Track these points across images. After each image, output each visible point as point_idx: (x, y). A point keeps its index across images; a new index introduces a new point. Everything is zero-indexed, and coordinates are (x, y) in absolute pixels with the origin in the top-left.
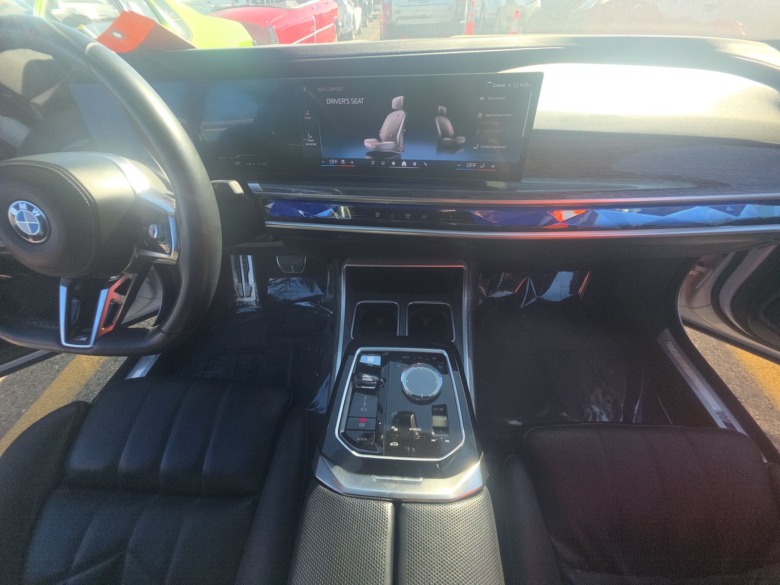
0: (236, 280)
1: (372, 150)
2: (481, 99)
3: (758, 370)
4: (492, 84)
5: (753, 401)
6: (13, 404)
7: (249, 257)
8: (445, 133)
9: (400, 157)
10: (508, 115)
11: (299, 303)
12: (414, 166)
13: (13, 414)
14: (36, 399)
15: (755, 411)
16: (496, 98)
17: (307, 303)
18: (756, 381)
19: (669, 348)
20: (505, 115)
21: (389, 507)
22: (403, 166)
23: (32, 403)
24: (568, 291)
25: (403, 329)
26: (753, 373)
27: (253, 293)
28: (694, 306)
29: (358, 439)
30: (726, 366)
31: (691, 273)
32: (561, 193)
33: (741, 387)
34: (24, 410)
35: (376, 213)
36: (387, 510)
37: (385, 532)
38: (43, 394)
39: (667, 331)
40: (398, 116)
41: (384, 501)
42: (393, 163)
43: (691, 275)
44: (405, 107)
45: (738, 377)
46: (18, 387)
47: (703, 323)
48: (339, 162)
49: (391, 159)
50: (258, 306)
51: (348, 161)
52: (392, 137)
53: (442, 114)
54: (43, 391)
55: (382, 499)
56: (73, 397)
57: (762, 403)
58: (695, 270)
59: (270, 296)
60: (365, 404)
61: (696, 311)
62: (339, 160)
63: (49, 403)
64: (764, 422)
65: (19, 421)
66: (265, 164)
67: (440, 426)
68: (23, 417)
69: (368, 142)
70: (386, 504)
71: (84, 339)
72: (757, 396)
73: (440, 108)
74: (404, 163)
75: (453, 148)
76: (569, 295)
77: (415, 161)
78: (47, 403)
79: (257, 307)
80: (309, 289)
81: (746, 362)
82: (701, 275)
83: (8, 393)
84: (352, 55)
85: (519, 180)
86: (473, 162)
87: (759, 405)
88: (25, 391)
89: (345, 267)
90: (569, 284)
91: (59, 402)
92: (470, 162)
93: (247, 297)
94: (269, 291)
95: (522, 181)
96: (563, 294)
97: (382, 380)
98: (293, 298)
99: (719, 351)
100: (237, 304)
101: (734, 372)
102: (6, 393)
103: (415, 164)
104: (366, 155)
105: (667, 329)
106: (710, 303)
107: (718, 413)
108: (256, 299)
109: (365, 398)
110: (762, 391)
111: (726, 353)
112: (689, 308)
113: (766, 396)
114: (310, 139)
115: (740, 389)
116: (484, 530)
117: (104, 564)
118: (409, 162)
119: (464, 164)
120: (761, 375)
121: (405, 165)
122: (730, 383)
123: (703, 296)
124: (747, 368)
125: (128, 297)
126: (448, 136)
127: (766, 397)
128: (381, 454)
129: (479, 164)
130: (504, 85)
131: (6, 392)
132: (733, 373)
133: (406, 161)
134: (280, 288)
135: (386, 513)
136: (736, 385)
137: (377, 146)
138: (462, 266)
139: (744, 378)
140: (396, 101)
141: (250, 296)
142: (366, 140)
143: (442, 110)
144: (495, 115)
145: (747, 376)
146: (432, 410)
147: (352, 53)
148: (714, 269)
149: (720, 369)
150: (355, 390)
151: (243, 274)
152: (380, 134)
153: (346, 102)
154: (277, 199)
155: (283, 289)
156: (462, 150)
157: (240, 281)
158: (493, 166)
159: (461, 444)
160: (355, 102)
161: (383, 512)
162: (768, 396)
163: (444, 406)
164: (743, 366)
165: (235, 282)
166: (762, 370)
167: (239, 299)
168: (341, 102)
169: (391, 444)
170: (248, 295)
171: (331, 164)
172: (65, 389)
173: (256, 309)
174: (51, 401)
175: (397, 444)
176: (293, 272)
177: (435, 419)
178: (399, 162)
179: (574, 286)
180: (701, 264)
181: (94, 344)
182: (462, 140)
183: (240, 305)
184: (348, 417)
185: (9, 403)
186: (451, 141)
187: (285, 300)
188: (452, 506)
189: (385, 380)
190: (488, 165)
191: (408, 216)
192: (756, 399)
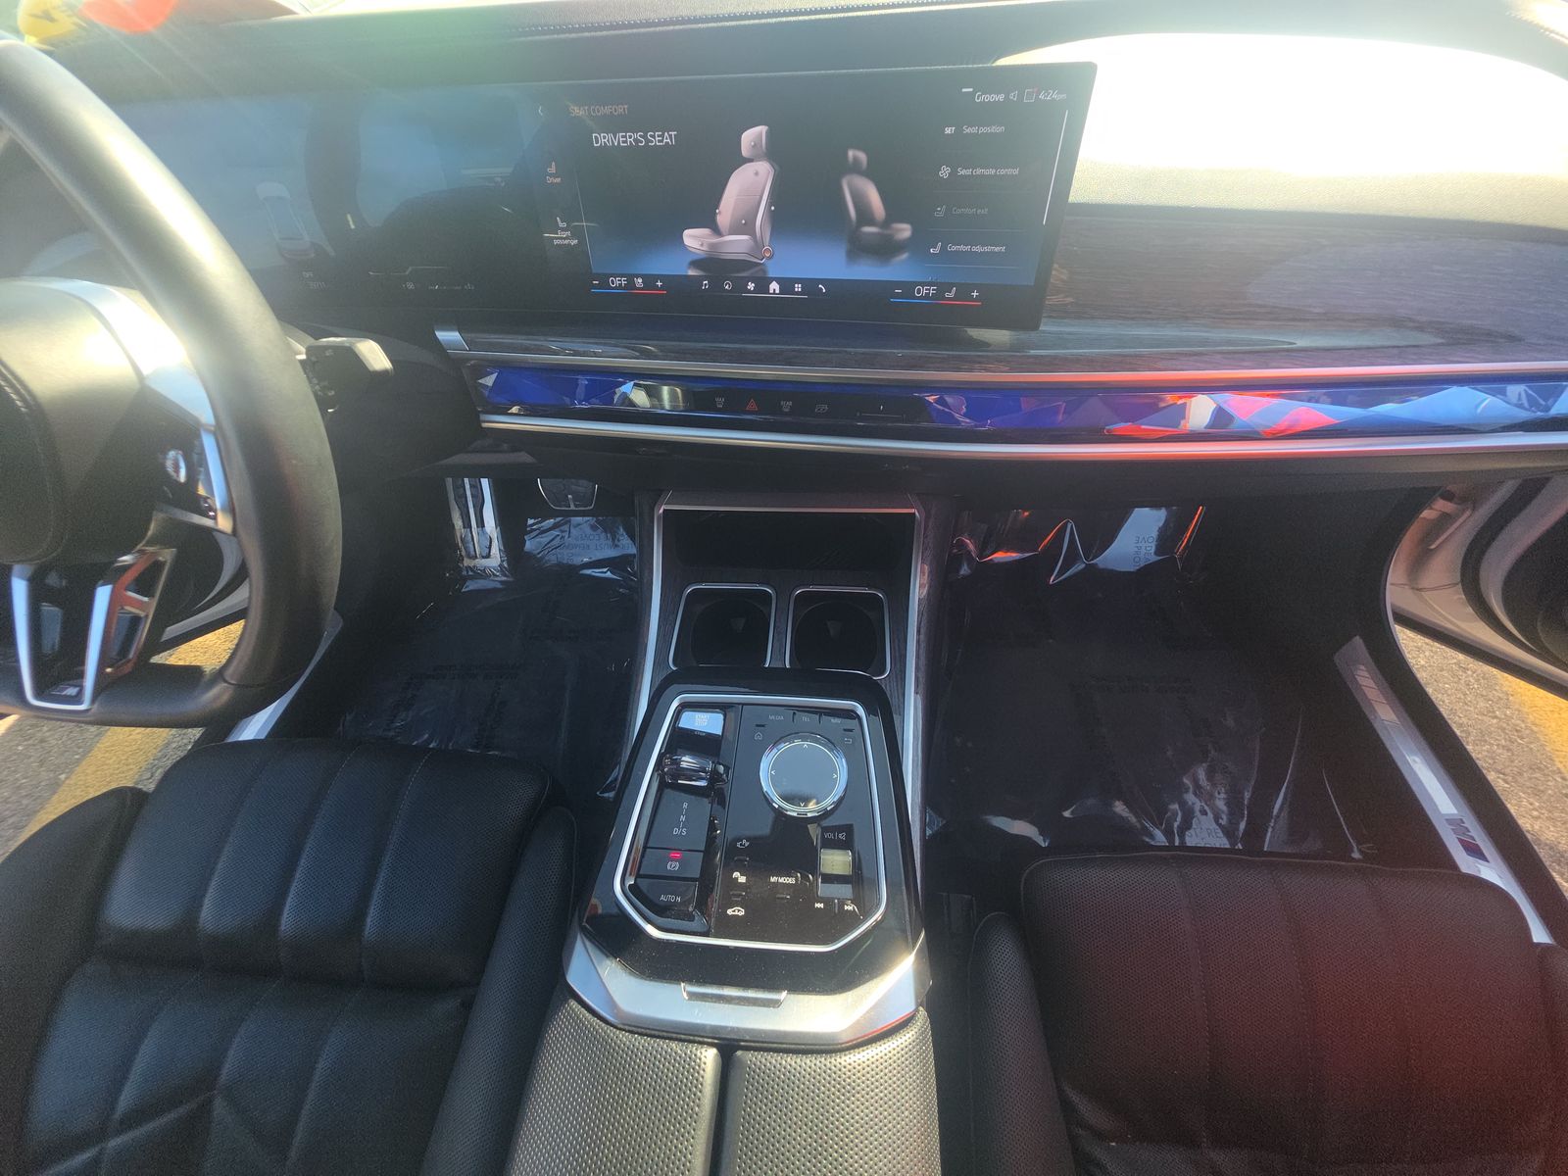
0: (458, 523)
1: (702, 255)
2: (948, 131)
3: (1549, 714)
4: (974, 93)
5: (1530, 779)
6: (42, 763)
7: (485, 482)
8: (865, 216)
9: (765, 272)
10: (1009, 171)
11: (588, 572)
12: (798, 293)
13: (43, 784)
14: (84, 755)
15: (1531, 800)
16: (983, 130)
17: (605, 570)
18: (1542, 738)
19: (1358, 678)
20: (1003, 172)
21: (709, 1057)
22: (772, 291)
23: (78, 761)
24: (1153, 551)
25: (778, 653)
26: (1537, 721)
27: (495, 550)
28: (1426, 586)
29: (662, 898)
30: (1482, 704)
31: (1426, 514)
32: (1131, 356)
33: (1509, 750)
34: (63, 777)
35: (717, 399)
36: (703, 1065)
37: (694, 1116)
38: (98, 745)
39: (1358, 640)
40: (757, 174)
41: (700, 1043)
42: (751, 286)
43: (1424, 518)
44: (772, 152)
45: (1503, 729)
46: (49, 730)
47: (1438, 622)
48: (631, 285)
49: (745, 277)
50: (505, 575)
51: (650, 280)
52: (745, 226)
53: (855, 169)
54: (97, 738)
55: (697, 1039)
56: (154, 751)
57: (1550, 783)
58: (1431, 509)
59: (530, 555)
60: (683, 818)
61: (1426, 595)
62: (631, 278)
63: (111, 761)
64: (1548, 823)
65: (55, 798)
66: (468, 286)
67: (835, 872)
68: (62, 788)
69: (690, 236)
70: (703, 1050)
71: (72, 691)
72: (1539, 768)
73: (851, 153)
74: (774, 287)
75: (884, 249)
76: (1154, 558)
77: (798, 281)
78: (108, 762)
79: (504, 579)
80: (610, 542)
81: (1526, 698)
82: (1445, 519)
83: (30, 742)
84: (653, 22)
85: (1036, 327)
86: (930, 284)
87: (1542, 788)
88: (64, 738)
89: (661, 511)
90: (1155, 534)
91: (130, 761)
92: (923, 284)
93: (483, 557)
94: (529, 546)
95: (1042, 328)
96: (1142, 556)
97: (721, 769)
98: (577, 561)
99: (1469, 672)
100: (464, 573)
101: (1496, 717)
102: (26, 743)
103: (798, 288)
104: (689, 268)
105: (1358, 637)
106: (1459, 579)
107: (1450, 821)
108: (502, 561)
109: (685, 805)
110: (1551, 759)
111: (1483, 678)
112: (1413, 588)
113: (1558, 769)
114: (563, 230)
115: (1506, 754)
116: (907, 1113)
117: (172, 1116)
118: (786, 284)
119: (909, 287)
120: (1553, 725)
121: (777, 291)
122: (1486, 741)
123: (1444, 565)
124: (1526, 710)
125: (160, 600)
126: (871, 222)
127: (1560, 772)
128: (706, 934)
129: (943, 287)
130: (1001, 97)
131: (26, 740)
132: (1495, 721)
133: (779, 280)
134: (551, 538)
135: (702, 1072)
136: (1498, 745)
137: (712, 246)
138: (913, 511)
139: (1517, 731)
140: (752, 137)
141: (488, 556)
142: (686, 232)
143: (856, 159)
144: (979, 171)
145: (1523, 726)
146: (823, 836)
147: (653, 16)
148: (1474, 509)
149: (1466, 711)
150: (663, 786)
151: (472, 511)
152: (718, 217)
153: (636, 140)
154: (502, 367)
155: (556, 542)
156: (905, 256)
157: (467, 525)
158: (975, 294)
159: (878, 916)
160: (655, 142)
161: (693, 1067)
162: (1563, 769)
163: (848, 829)
164: (1517, 706)
165: (457, 527)
166: (1556, 715)
167: (467, 562)
168: (625, 142)
169: (730, 912)
170: (484, 555)
171: (613, 288)
172: (140, 736)
173: (501, 582)
174: (115, 758)
175: (742, 913)
176: (572, 507)
177: (826, 857)
178: (763, 283)
179: (1166, 539)
180: (1448, 496)
181: (93, 700)
182: (904, 231)
183: (470, 573)
184: (645, 847)
185: (35, 762)
186: (879, 234)
187: (559, 565)
188: (847, 1058)
189: (727, 768)
190: (964, 291)
191: (787, 405)
192: (1538, 775)
